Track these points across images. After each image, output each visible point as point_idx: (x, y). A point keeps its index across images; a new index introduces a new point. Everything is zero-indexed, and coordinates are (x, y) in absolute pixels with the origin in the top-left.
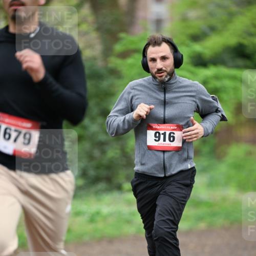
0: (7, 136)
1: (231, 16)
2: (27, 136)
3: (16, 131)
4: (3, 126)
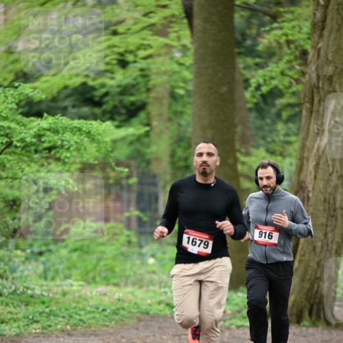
0: (194, 243)
4: (192, 238)
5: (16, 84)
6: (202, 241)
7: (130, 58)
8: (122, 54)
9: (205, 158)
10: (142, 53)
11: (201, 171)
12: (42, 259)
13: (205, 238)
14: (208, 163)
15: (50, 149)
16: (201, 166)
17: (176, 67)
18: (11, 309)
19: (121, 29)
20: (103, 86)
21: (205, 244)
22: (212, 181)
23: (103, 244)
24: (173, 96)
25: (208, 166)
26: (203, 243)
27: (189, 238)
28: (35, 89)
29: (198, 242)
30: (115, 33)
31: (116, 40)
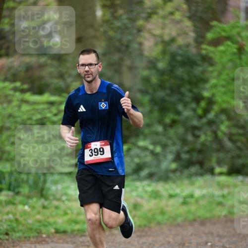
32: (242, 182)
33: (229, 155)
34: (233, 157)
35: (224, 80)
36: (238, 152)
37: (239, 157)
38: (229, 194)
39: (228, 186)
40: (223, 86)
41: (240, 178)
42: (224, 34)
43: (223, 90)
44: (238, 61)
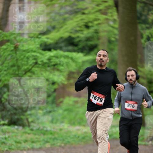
0: (95, 99)
1: (65, 20)
2: (101, 99)
3: (98, 97)
4: (95, 96)
5: (40, 36)
6: (99, 98)
7: (90, 24)
8: (86, 23)
9: (102, 57)
10: (96, 22)
11: (99, 64)
12: (51, 114)
13: (101, 97)
14: (103, 60)
15: (54, 65)
16: (100, 61)
17: (111, 29)
18: (37, 136)
19: (86, 12)
20: (78, 37)
21: (100, 100)
22: (104, 68)
23: (78, 108)
24: (110, 42)
25: (103, 61)
26: (100, 99)
27: (93, 95)
28: (48, 38)
29: (97, 98)
30: (84, 14)
31: (84, 16)
32: (17, 129)
33: (9, 113)
34: (11, 114)
35: (6, 67)
36: (15, 111)
37: (15, 114)
38: (9, 137)
39: (9, 132)
40: (5, 71)
41: (16, 127)
42: (5, 38)
43: (5, 73)
44: (14, 55)
